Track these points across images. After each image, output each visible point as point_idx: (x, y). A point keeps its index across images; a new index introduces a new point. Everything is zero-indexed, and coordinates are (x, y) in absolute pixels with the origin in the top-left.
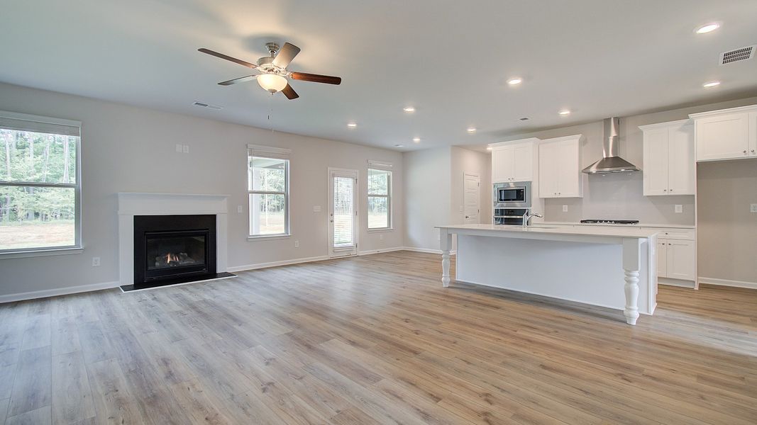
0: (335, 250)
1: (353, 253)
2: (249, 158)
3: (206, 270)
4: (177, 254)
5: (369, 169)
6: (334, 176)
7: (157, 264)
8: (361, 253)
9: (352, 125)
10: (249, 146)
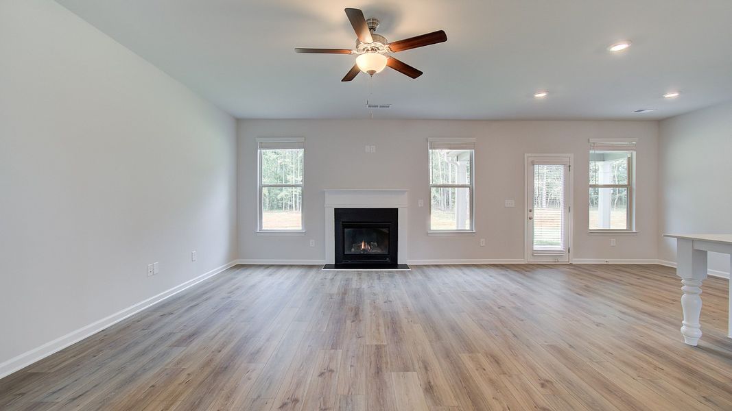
0: (535, 254)
1: (564, 260)
2: (430, 151)
3: (388, 260)
4: (369, 244)
5: (591, 151)
6: (533, 164)
7: (353, 250)
8: (575, 261)
9: (541, 95)
10: (430, 139)
